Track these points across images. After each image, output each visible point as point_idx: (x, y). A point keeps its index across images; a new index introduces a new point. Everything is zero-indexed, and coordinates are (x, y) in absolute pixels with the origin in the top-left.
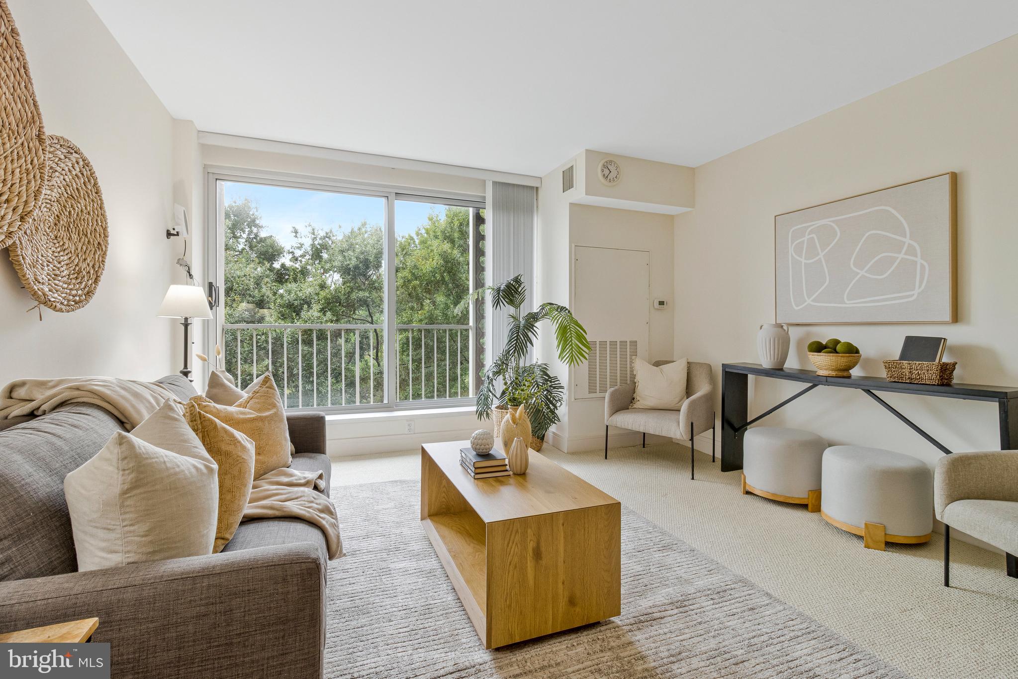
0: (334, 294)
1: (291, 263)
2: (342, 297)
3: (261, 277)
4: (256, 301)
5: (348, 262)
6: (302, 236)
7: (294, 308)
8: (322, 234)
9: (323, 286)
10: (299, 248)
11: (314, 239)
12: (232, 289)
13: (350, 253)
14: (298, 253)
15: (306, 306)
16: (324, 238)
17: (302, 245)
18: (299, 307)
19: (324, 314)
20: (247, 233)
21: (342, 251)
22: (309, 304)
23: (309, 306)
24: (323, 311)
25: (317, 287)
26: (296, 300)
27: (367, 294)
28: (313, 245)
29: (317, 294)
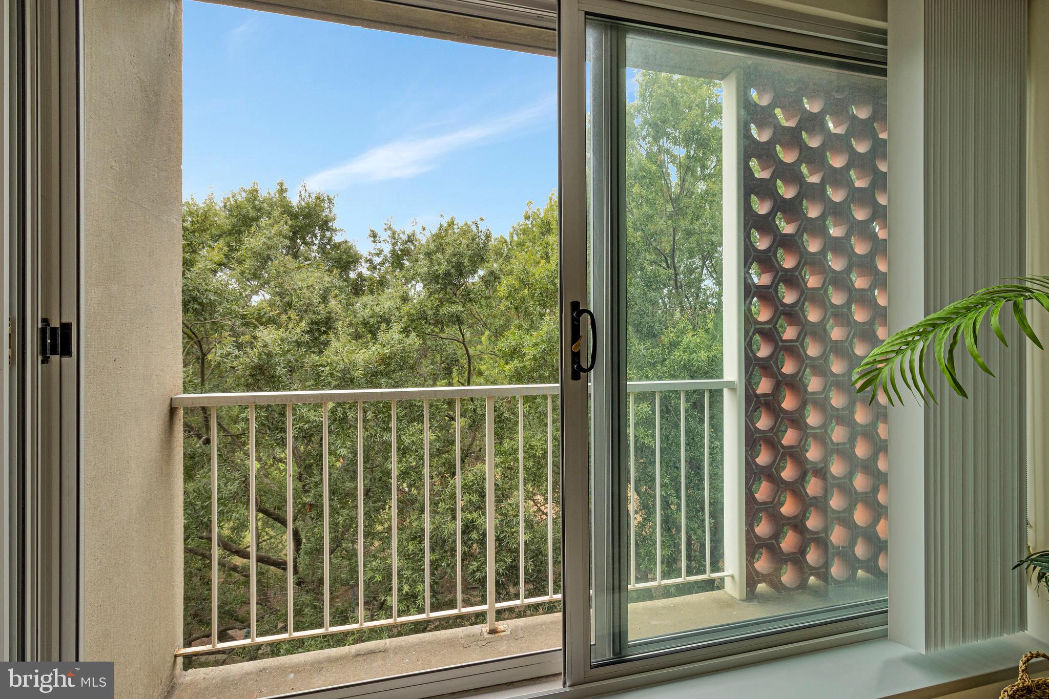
0: (418, 308)
1: (369, 273)
2: (430, 313)
3: (328, 288)
4: (321, 318)
5: (437, 267)
6: (381, 240)
7: (370, 327)
8: (404, 237)
9: (405, 299)
10: (378, 255)
11: (394, 244)
12: (291, 304)
13: (439, 255)
14: (377, 260)
15: (385, 325)
16: (406, 242)
17: (381, 251)
18: (376, 326)
19: (407, 336)
20: (319, 238)
21: (428, 254)
22: (388, 322)
23: (388, 325)
24: (405, 331)
25: (398, 300)
26: (372, 317)
27: (461, 308)
28: (393, 252)
29: (399, 309)
